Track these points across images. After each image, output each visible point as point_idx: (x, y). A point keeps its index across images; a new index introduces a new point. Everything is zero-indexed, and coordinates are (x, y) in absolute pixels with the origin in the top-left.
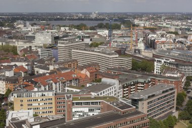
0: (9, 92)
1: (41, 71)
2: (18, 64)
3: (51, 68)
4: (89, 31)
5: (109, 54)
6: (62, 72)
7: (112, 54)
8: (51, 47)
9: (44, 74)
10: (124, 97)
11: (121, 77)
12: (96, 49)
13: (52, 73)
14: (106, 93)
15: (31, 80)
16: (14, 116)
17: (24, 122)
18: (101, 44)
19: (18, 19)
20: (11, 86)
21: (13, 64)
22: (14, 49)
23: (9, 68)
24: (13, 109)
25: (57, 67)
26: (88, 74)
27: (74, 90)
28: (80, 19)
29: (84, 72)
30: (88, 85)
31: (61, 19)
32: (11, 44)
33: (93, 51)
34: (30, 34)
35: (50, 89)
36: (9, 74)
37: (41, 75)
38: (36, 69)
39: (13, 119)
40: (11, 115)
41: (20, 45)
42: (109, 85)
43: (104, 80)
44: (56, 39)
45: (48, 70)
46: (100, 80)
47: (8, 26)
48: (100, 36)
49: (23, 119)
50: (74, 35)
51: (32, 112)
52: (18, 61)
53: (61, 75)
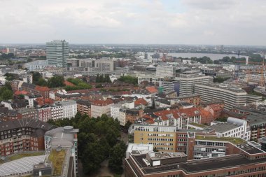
0: (129, 124)
1: (162, 105)
2: (139, 96)
3: (173, 102)
4: (214, 65)
5: (236, 91)
6: (185, 108)
7: (240, 91)
8: (172, 80)
9: (165, 109)
10: (251, 140)
11: (249, 118)
12: (221, 85)
13: (173, 108)
14: (231, 133)
15: (152, 113)
16: (134, 149)
17: (144, 156)
18: (226, 79)
19: (139, 50)
20: (130, 118)
21: (133, 96)
22: (135, 80)
23: (130, 99)
24: (132, 142)
25: (178, 101)
26: (212, 111)
27: (197, 128)
28: (203, 51)
29: (207, 109)
30: (212, 124)
31: (183, 52)
32: (132, 76)
33: (218, 87)
34: (151, 66)
35: (171, 124)
36: (131, 106)
37: (161, 110)
38: (157, 103)
39: (134, 152)
40: (131, 148)
41: (141, 76)
42: (237, 125)
43: (230, 119)
44: (178, 72)
45: (169, 103)
46: (225, 120)
48: (225, 70)
49: (143, 153)
50: (197, 68)
51: (151, 147)
52: (138, 93)
53: (182, 111)
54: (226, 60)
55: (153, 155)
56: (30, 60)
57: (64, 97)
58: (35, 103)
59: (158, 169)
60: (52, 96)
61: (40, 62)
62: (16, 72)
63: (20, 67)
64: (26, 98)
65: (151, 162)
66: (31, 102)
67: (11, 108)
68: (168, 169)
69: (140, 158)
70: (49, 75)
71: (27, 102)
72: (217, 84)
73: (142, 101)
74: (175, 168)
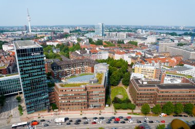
0: (132, 64)
1: (149, 56)
2: (138, 51)
3: (155, 55)
4: (178, 37)
5: (190, 51)
6: (161, 58)
7: (193, 51)
8: (155, 44)
9: (151, 58)
12: (181, 47)
13: (155, 57)
14: (186, 72)
15: (144, 60)
16: (135, 75)
17: (140, 79)
18: (185, 44)
19: (139, 28)
20: (133, 61)
21: (135, 50)
22: (136, 44)
23: (134, 52)
24: (134, 72)
25: (158, 55)
26: (175, 61)
27: (166, 68)
28: (172, 30)
29: (173, 59)
30: (175, 67)
31: (162, 29)
32: (135, 41)
34: (144, 36)
35: (153, 65)
36: (134, 55)
37: (148, 58)
38: (146, 55)
39: (134, 77)
40: (133, 75)
41: (140, 42)
42: (189, 69)
43: (185, 65)
44: (159, 39)
45: (153, 55)
46: (183, 65)
47: (134, 32)
48: (185, 40)
49: (139, 78)
50: (169, 38)
51: (143, 75)
52: (137, 49)
53: (159, 59)
54: (186, 34)
55: (143, 79)
56: (87, 32)
57: (103, 49)
58: (90, 52)
59: (146, 86)
60: (97, 49)
61: (92, 33)
62: (81, 38)
63: (83, 36)
64: (86, 49)
65: (143, 82)
66: (88, 51)
67: (79, 54)
68: (150, 86)
69: (137, 80)
70: (96, 39)
71: (86, 51)
72: (179, 47)
73: (140, 53)
74: (154, 86)
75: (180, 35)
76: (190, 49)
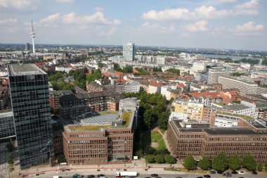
0: (172, 99)
1: (195, 89)
2: (180, 82)
3: (203, 87)
4: (234, 64)
5: (250, 83)
6: (210, 92)
7: (252, 83)
8: (203, 73)
9: (197, 91)
10: (258, 118)
11: (258, 102)
12: (238, 78)
13: (202, 91)
14: (243, 112)
15: (187, 94)
16: (175, 116)
17: (181, 121)
18: (243, 74)
19: (182, 52)
20: (174, 96)
21: (176, 81)
22: (178, 72)
23: (174, 83)
24: (174, 110)
25: (207, 87)
26: (230, 96)
27: (218, 106)
28: (227, 54)
29: (227, 94)
30: (229, 104)
31: (213, 54)
32: (176, 68)
33: (236, 79)
34: (189, 63)
35: (200, 102)
36: (173, 87)
37: (194, 92)
38: (191, 87)
39: (174, 118)
40: (173, 115)
41: (182, 69)
42: (247, 107)
43: (243, 102)
44: (208, 67)
45: (200, 88)
46: (239, 102)
47: (176, 56)
48: (243, 68)
49: (180, 119)
50: (221, 66)
51: (186, 116)
52: (180, 79)
53: (209, 94)
54: (244, 61)
55: (186, 121)
56: (113, 55)
57: (133, 79)
58: (115, 82)
59: (189, 130)
60: (125, 78)
61: (119, 56)
62: (103, 62)
63: (106, 60)
64: (110, 78)
65: (186, 124)
66: (112, 82)
67: (100, 84)
68: (195, 131)
69: (178, 122)
70: (125, 66)
71: (110, 81)
72: (235, 77)
73: (182, 85)
74: (201, 131)
75: (236, 62)
76: (249, 80)
